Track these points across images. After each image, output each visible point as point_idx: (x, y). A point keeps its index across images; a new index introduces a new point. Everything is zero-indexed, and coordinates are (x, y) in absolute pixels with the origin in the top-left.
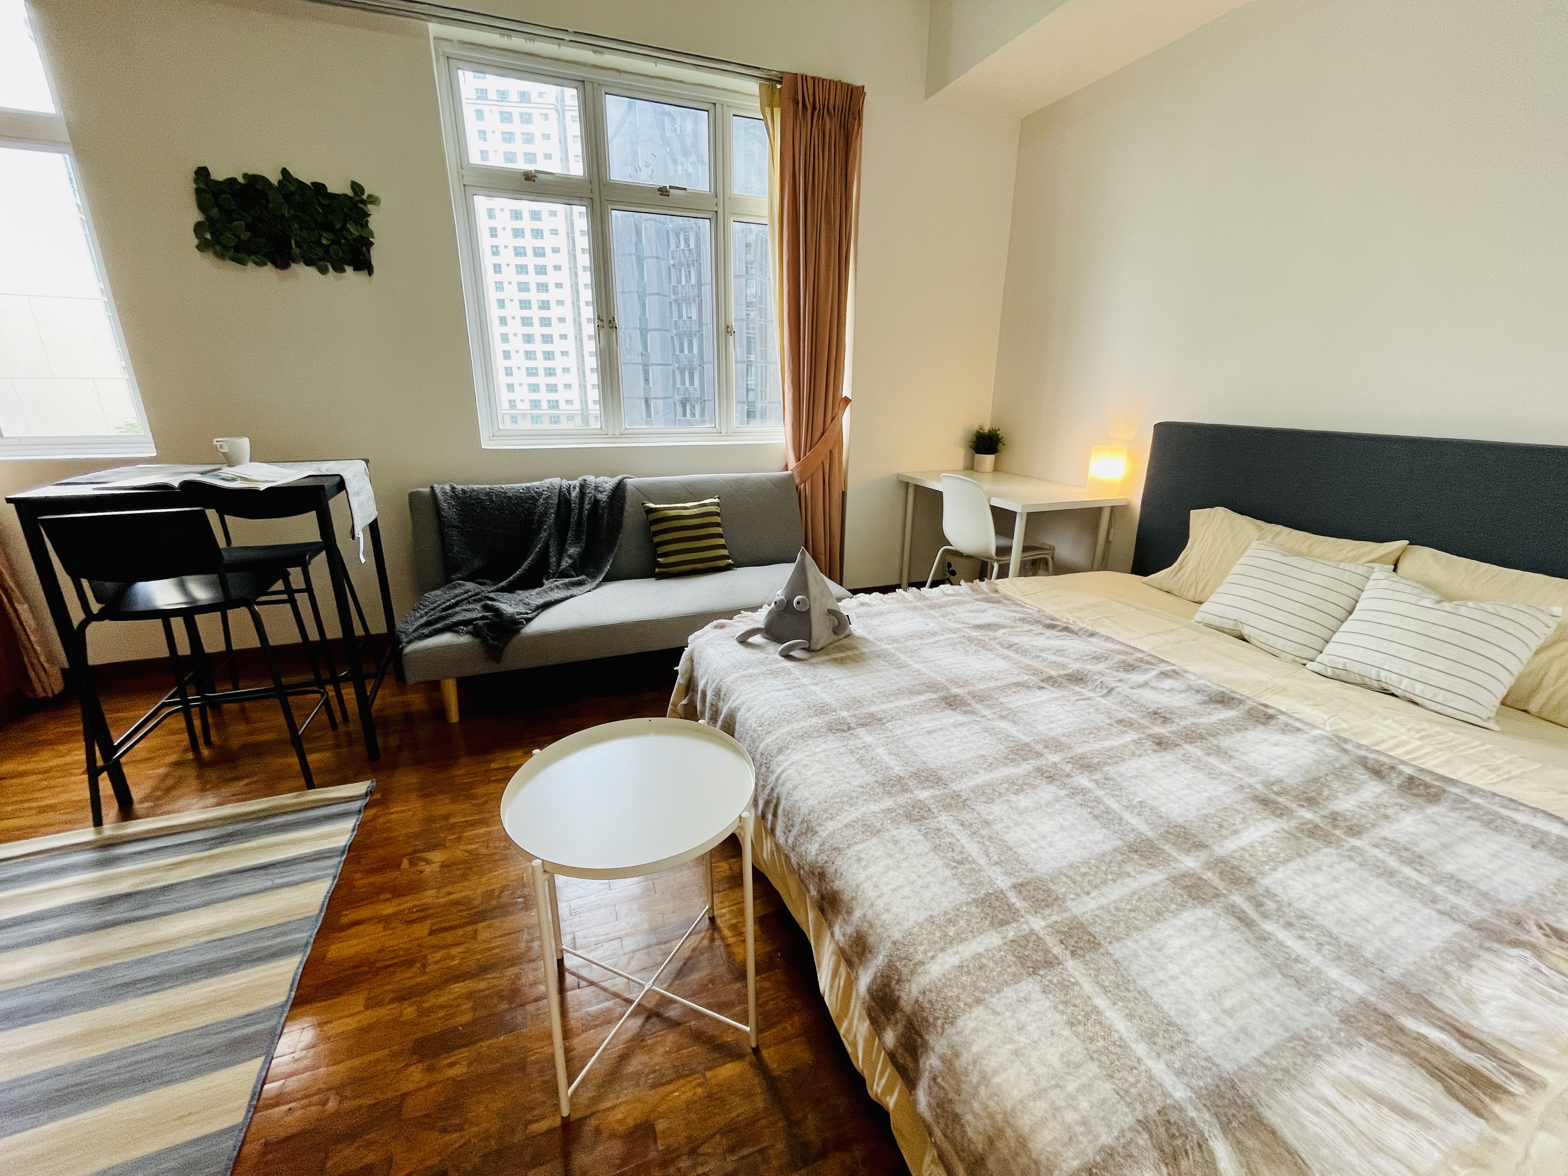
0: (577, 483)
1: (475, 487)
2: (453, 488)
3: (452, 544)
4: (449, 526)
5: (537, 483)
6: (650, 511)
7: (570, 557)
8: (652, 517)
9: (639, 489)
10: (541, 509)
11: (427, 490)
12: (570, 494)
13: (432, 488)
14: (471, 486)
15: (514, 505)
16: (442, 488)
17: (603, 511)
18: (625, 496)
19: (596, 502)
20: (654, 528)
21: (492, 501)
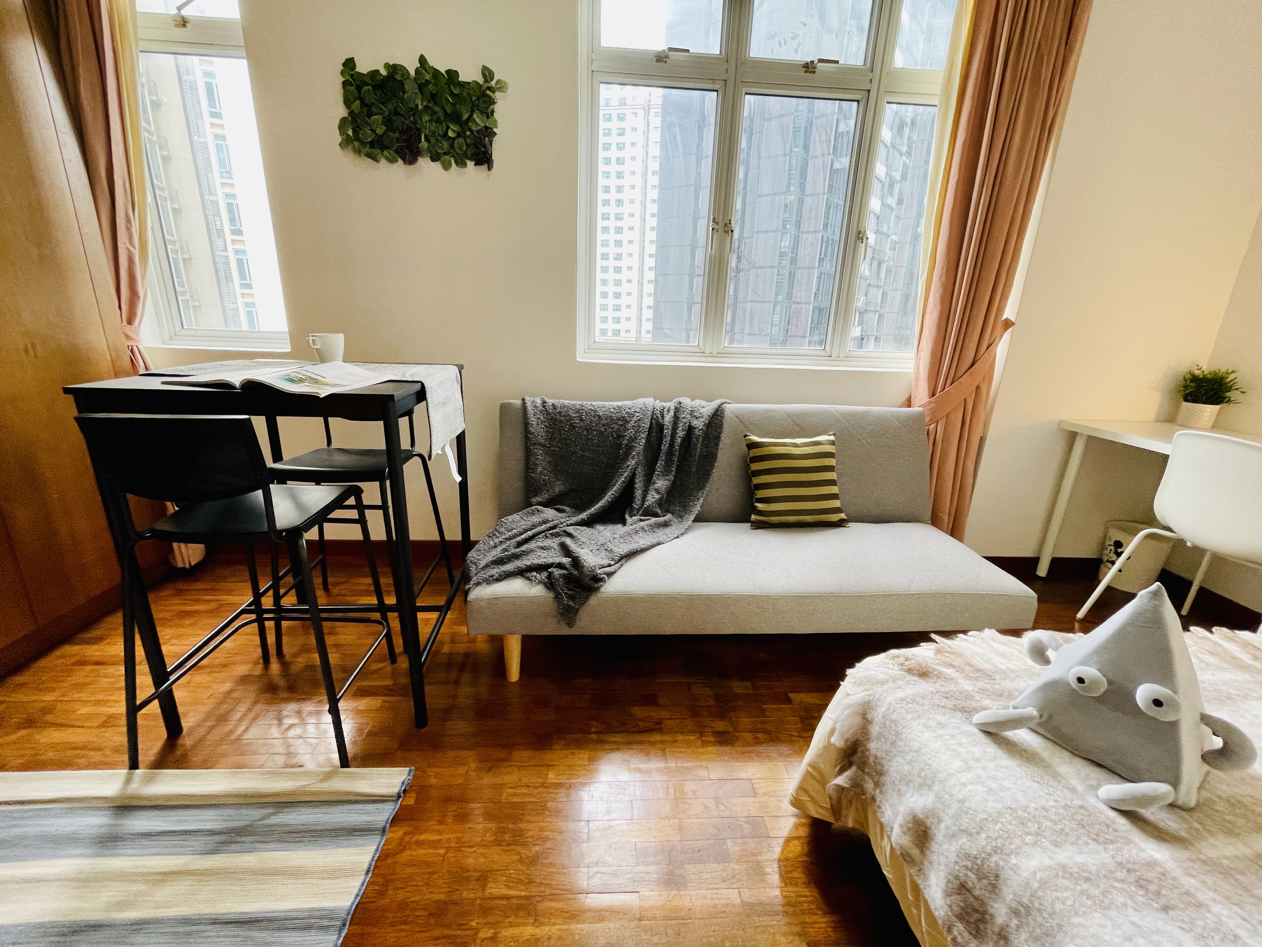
0: (671, 405)
1: (566, 402)
2: (544, 402)
3: (536, 465)
4: (535, 444)
5: (629, 403)
6: (752, 445)
7: (657, 491)
8: (754, 452)
9: (740, 418)
10: (630, 433)
11: (519, 402)
12: (663, 417)
13: (523, 400)
14: (562, 401)
15: (603, 425)
16: (533, 401)
17: (697, 440)
18: (722, 425)
19: (690, 429)
20: (755, 467)
21: (582, 420)
